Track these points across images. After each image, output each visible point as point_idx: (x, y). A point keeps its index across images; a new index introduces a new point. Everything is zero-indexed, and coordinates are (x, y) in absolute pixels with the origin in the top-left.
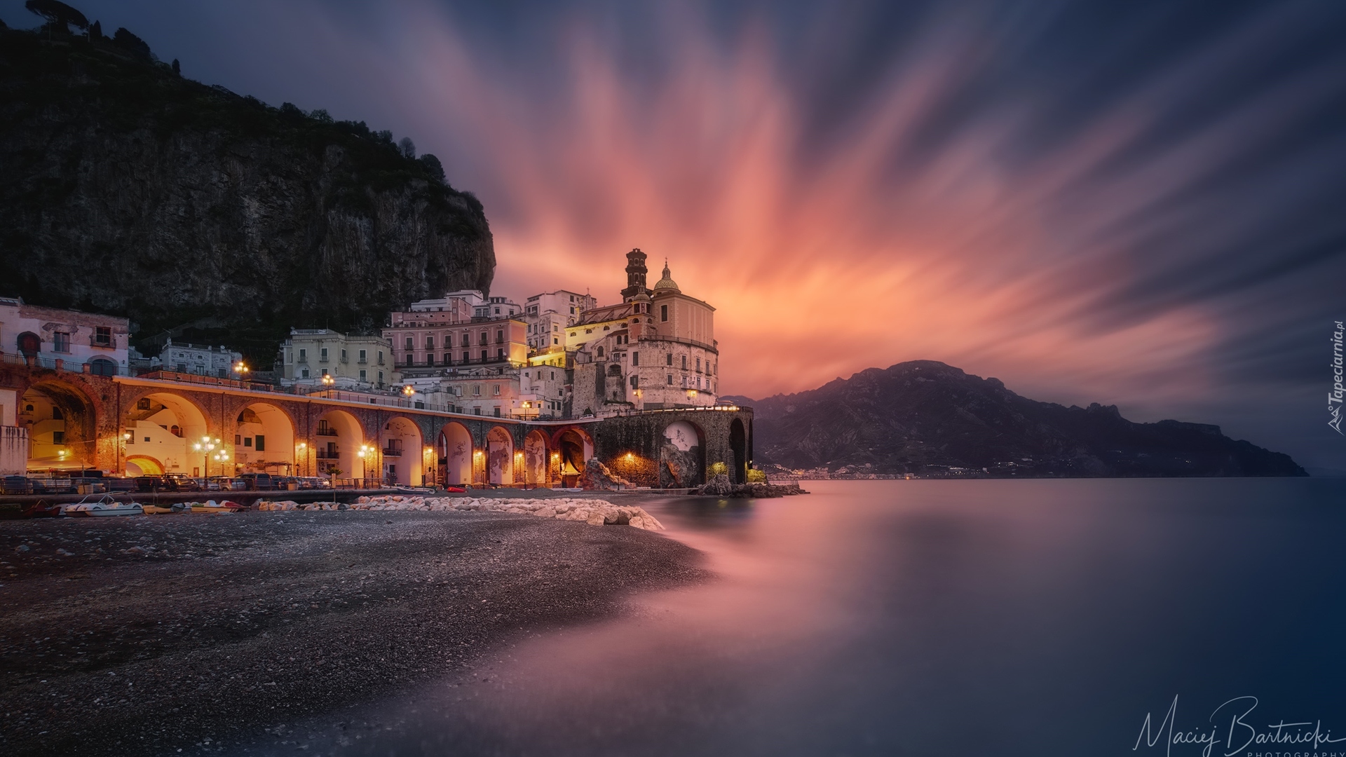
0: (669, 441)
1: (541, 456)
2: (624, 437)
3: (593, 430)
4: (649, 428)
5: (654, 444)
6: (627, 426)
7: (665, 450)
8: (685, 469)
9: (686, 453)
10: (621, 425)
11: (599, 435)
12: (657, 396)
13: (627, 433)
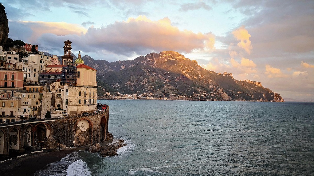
0: (79, 127)
1: (30, 135)
2: (62, 127)
3: (50, 124)
4: (72, 124)
5: (73, 130)
6: (63, 123)
7: (77, 132)
8: (84, 139)
9: (85, 132)
10: (61, 122)
11: (52, 126)
12: (75, 109)
13: (63, 125)
